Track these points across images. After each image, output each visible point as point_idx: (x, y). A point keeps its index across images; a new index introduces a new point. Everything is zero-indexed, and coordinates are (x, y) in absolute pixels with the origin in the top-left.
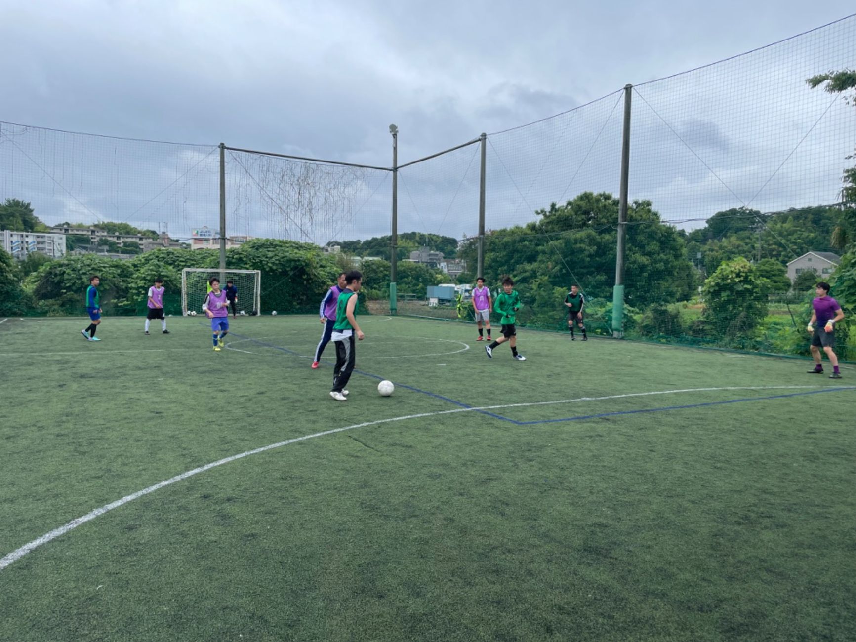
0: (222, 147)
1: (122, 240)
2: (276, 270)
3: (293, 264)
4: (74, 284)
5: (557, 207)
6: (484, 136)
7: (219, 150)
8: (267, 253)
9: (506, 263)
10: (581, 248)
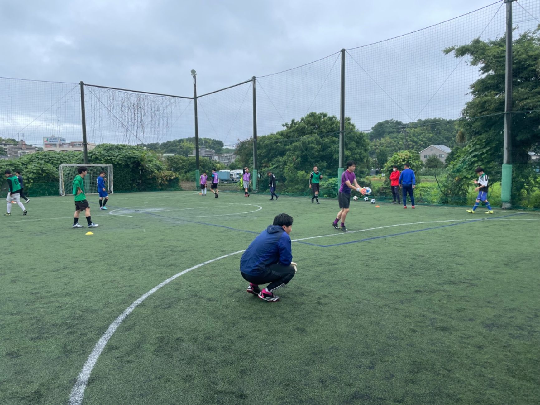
0: (82, 84)
3: (132, 160)
5: (295, 122)
6: (254, 78)
7: (80, 86)
8: (114, 153)
9: (266, 156)
10: (312, 146)
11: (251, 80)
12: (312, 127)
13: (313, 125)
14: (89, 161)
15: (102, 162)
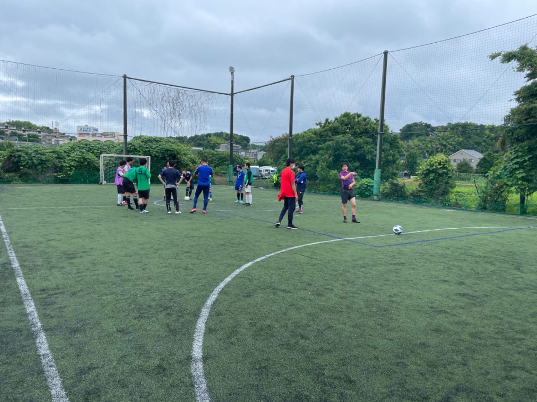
0: (125, 77)
1: (26, 133)
2: (159, 156)
3: (169, 152)
4: (27, 163)
5: (329, 121)
6: (293, 77)
7: (123, 79)
8: (152, 145)
9: (299, 154)
10: (345, 146)
11: (290, 79)
12: (346, 127)
13: (346, 125)
14: (128, 152)
15: (141, 153)
